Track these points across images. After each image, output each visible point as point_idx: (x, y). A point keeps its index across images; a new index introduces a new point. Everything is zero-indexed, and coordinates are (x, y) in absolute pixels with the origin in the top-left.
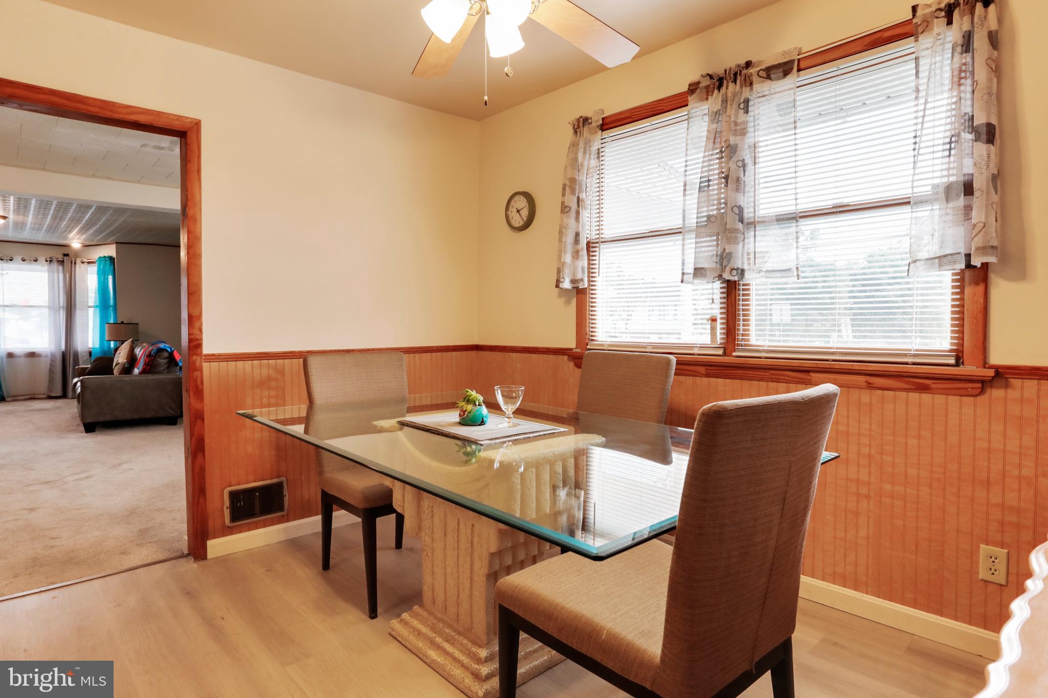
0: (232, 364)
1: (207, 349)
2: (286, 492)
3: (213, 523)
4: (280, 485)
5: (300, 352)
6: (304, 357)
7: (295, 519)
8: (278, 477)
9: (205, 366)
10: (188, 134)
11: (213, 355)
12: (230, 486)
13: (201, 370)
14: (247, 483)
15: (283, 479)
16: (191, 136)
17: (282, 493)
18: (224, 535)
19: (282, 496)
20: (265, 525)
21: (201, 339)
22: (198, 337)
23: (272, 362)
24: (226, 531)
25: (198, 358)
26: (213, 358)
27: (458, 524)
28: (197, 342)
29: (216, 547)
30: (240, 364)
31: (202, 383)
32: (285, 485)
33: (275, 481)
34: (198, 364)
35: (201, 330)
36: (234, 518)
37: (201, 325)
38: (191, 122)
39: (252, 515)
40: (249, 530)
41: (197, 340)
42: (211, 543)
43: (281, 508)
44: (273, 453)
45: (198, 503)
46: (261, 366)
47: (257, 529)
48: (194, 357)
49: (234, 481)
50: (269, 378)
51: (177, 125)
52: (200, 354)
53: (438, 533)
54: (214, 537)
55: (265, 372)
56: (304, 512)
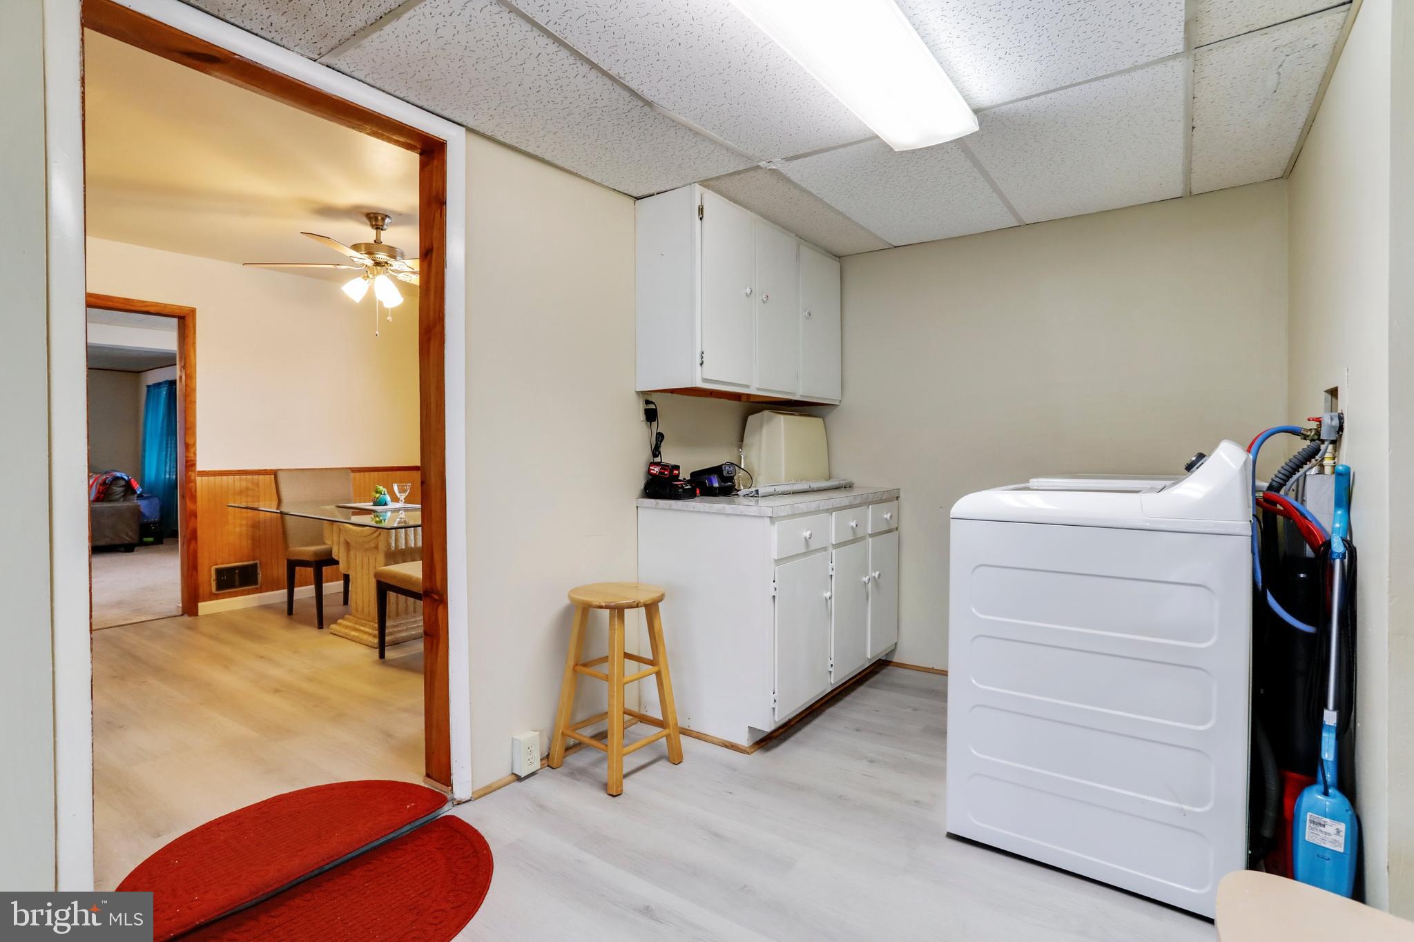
0: (218, 478)
1: (200, 467)
2: (259, 571)
3: (203, 590)
4: (255, 566)
5: (271, 470)
6: (275, 473)
7: (267, 591)
8: (254, 560)
9: (199, 479)
10: (186, 318)
11: (205, 471)
12: (216, 565)
13: (195, 481)
14: (230, 563)
15: (258, 561)
16: (189, 320)
17: (257, 571)
18: (211, 600)
19: (256, 574)
20: (243, 594)
21: (195, 460)
22: (193, 459)
23: (250, 477)
24: (212, 597)
25: (193, 474)
26: (204, 473)
27: (369, 560)
28: (192, 462)
29: (205, 607)
30: (225, 478)
31: (196, 491)
32: (259, 566)
33: (251, 562)
34: (192, 478)
35: (195, 454)
36: (219, 587)
37: (195, 450)
38: (189, 310)
39: (233, 586)
40: (230, 597)
41: (192, 461)
42: (201, 605)
43: (256, 583)
44: (250, 542)
45: (192, 576)
46: (240, 480)
47: (236, 596)
48: (190, 473)
49: (219, 561)
50: (247, 489)
51: (177, 312)
52: (195, 471)
53: (359, 568)
54: (204, 601)
55: (244, 484)
56: (273, 586)
